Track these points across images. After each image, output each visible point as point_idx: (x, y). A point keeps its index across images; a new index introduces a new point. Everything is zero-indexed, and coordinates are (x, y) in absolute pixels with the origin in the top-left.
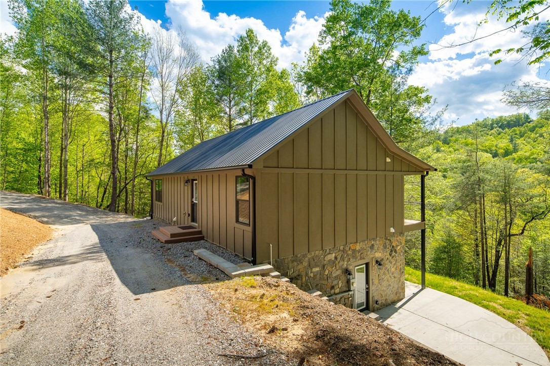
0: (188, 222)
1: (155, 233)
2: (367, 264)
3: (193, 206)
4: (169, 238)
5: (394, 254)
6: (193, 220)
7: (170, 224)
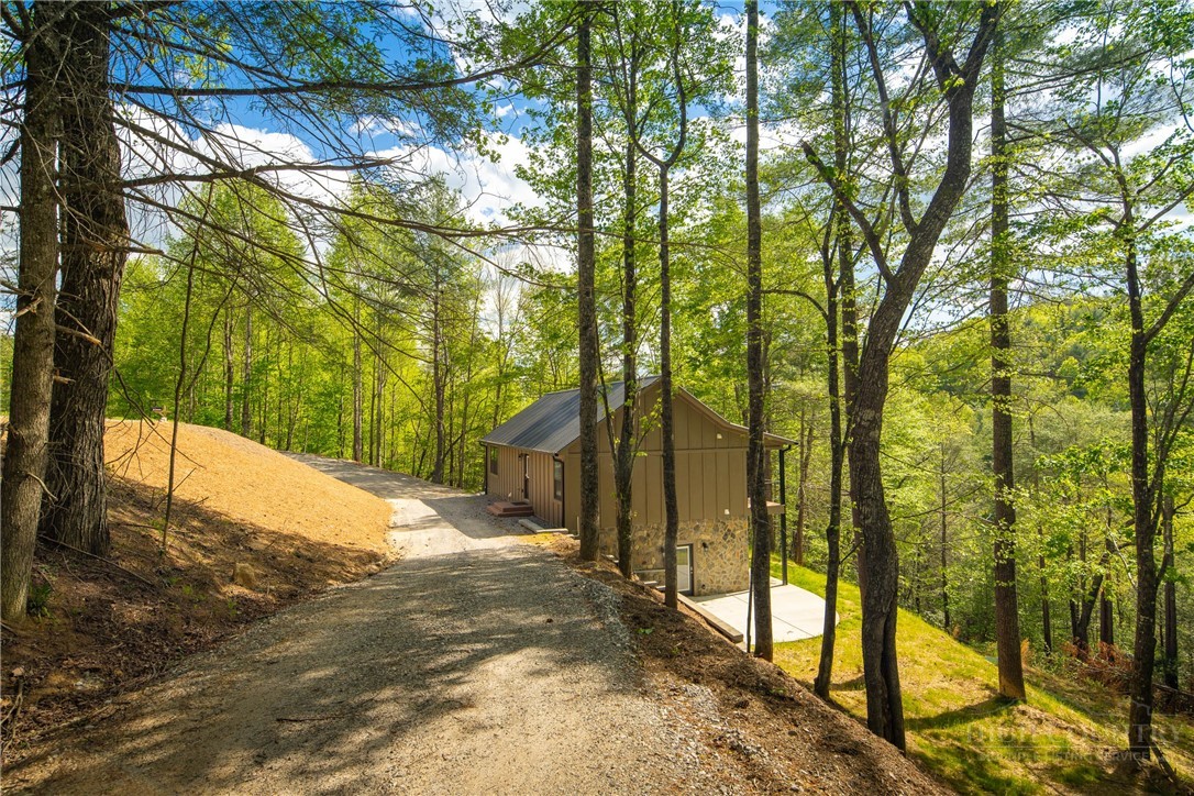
0: (521, 498)
1: (490, 508)
2: (691, 546)
3: (526, 481)
4: (501, 513)
5: (729, 538)
6: (526, 496)
7: (505, 500)
